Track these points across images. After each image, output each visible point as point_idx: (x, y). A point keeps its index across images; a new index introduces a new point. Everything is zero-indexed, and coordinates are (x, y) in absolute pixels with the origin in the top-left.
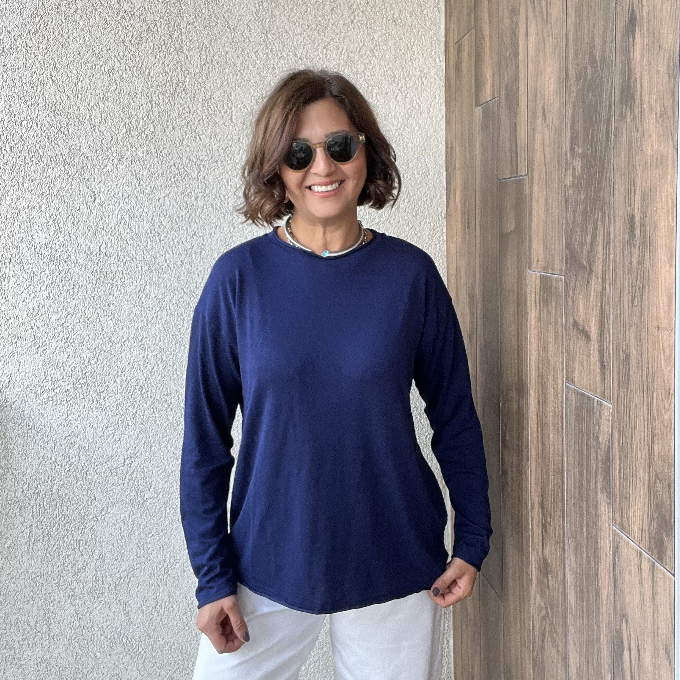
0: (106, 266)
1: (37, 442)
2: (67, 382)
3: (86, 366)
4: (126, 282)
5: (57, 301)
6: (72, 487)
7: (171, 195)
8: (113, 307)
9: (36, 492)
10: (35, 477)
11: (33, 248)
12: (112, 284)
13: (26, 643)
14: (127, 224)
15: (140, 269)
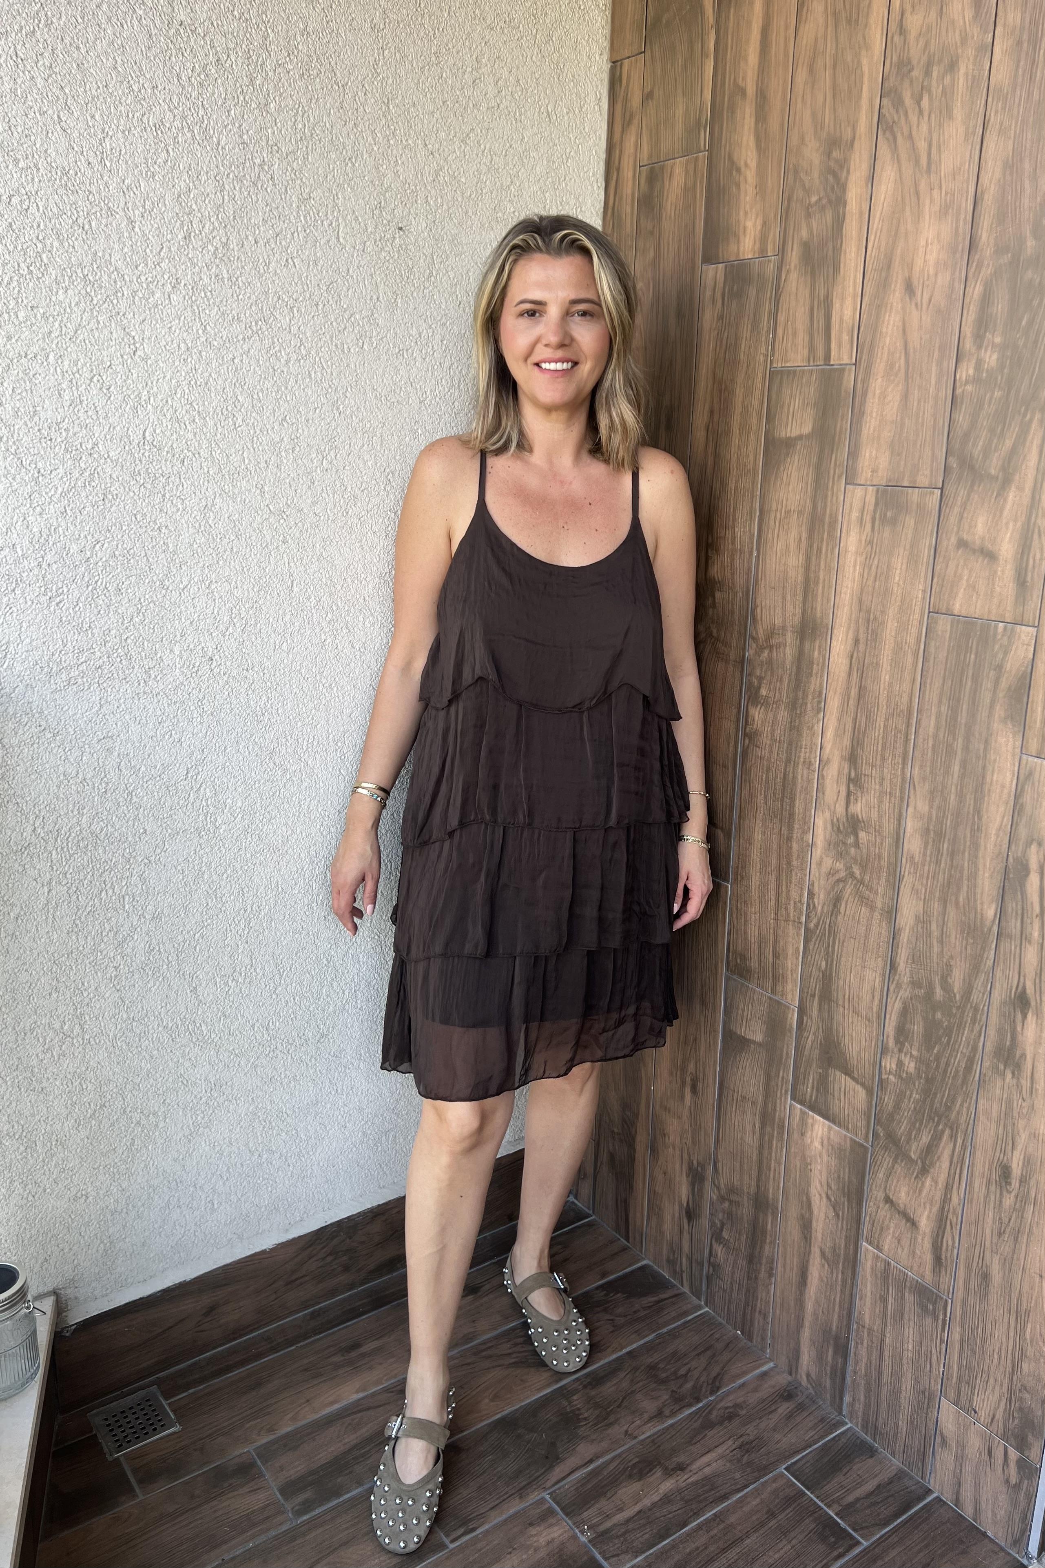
0: (154, 463)
1: (54, 751)
2: (98, 654)
3: (127, 628)
4: (185, 493)
5: (78, 521)
6: (110, 817)
7: (252, 351)
8: (166, 531)
9: (56, 828)
10: (53, 806)
11: (36, 428)
12: (164, 496)
13: (49, 1055)
14: (186, 397)
15: (206, 470)
